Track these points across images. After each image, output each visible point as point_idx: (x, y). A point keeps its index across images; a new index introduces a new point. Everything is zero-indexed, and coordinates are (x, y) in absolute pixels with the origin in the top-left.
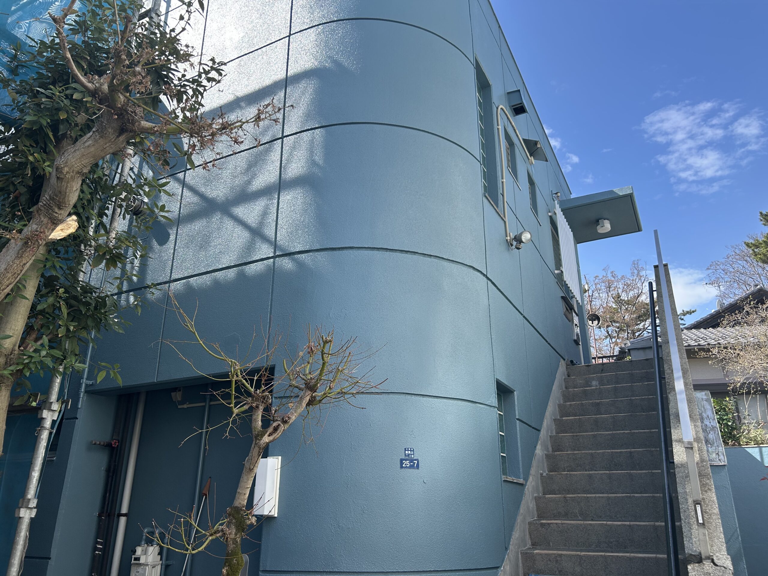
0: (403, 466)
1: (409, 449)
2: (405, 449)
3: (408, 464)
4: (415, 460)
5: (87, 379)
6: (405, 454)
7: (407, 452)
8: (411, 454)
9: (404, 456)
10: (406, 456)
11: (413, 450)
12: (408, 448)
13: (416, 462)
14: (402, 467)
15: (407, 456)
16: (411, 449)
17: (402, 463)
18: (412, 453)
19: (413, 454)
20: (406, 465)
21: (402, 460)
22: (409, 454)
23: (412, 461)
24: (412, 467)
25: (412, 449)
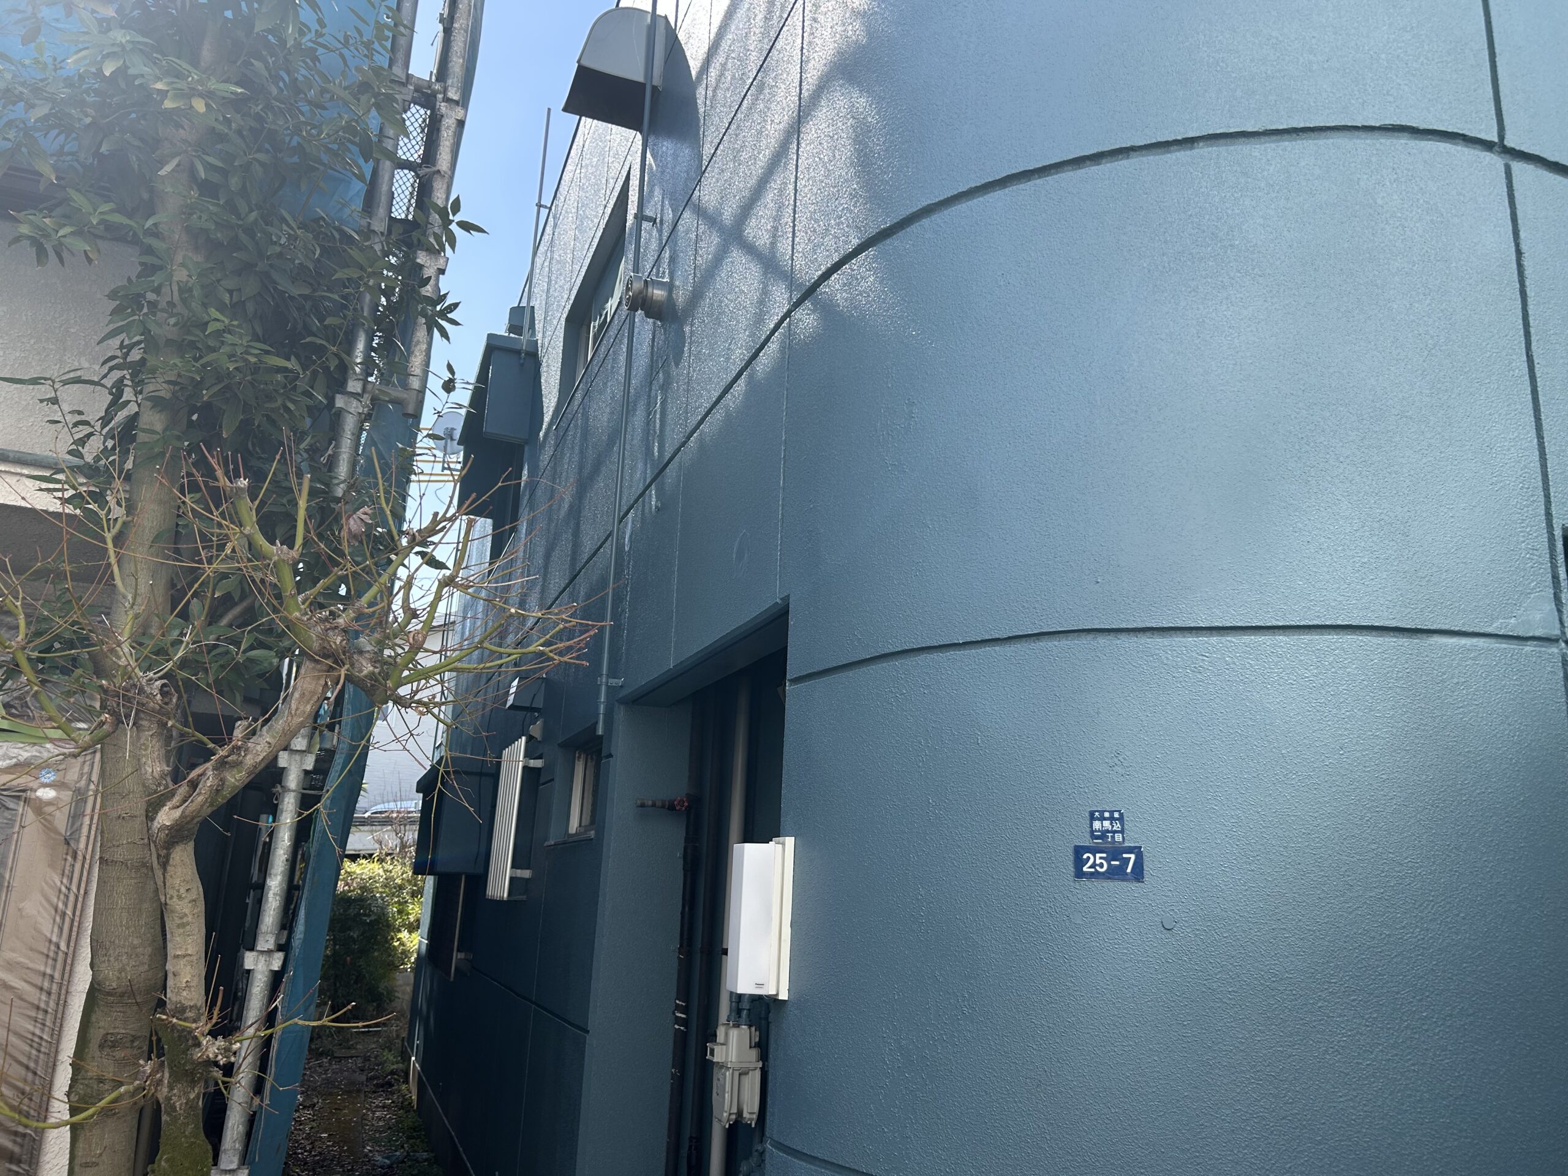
0: (1085, 869)
1: (1107, 815)
2: (1092, 814)
3: (1101, 865)
4: (1130, 850)
5: (608, 676)
6: (1092, 832)
7: (1097, 825)
8: (1115, 832)
9: (1088, 835)
10: (1094, 837)
11: (1121, 819)
12: (1102, 812)
13: (1133, 857)
14: (1079, 874)
15: (1097, 838)
16: (1112, 812)
17: (1079, 862)
18: (1117, 826)
19: (1122, 832)
20: (1093, 866)
21: (1079, 851)
22: (1104, 834)
23: (1115, 852)
24: (1117, 873)
25: (1116, 815)
